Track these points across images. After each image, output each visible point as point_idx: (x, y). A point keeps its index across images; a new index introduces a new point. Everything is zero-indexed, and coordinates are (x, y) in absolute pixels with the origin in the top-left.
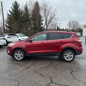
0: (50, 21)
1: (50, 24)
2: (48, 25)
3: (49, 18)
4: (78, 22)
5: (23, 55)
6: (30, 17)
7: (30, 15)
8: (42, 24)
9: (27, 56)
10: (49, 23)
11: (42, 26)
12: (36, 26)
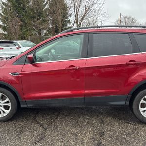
0: (85, 15)
1: (84, 21)
2: (80, 24)
3: (82, 10)
4: (135, 19)
5: (9, 104)
6: (46, 7)
7: (45, 5)
8: (69, 21)
9: (22, 106)
10: (82, 19)
11: (69, 25)
12: (56, 26)
